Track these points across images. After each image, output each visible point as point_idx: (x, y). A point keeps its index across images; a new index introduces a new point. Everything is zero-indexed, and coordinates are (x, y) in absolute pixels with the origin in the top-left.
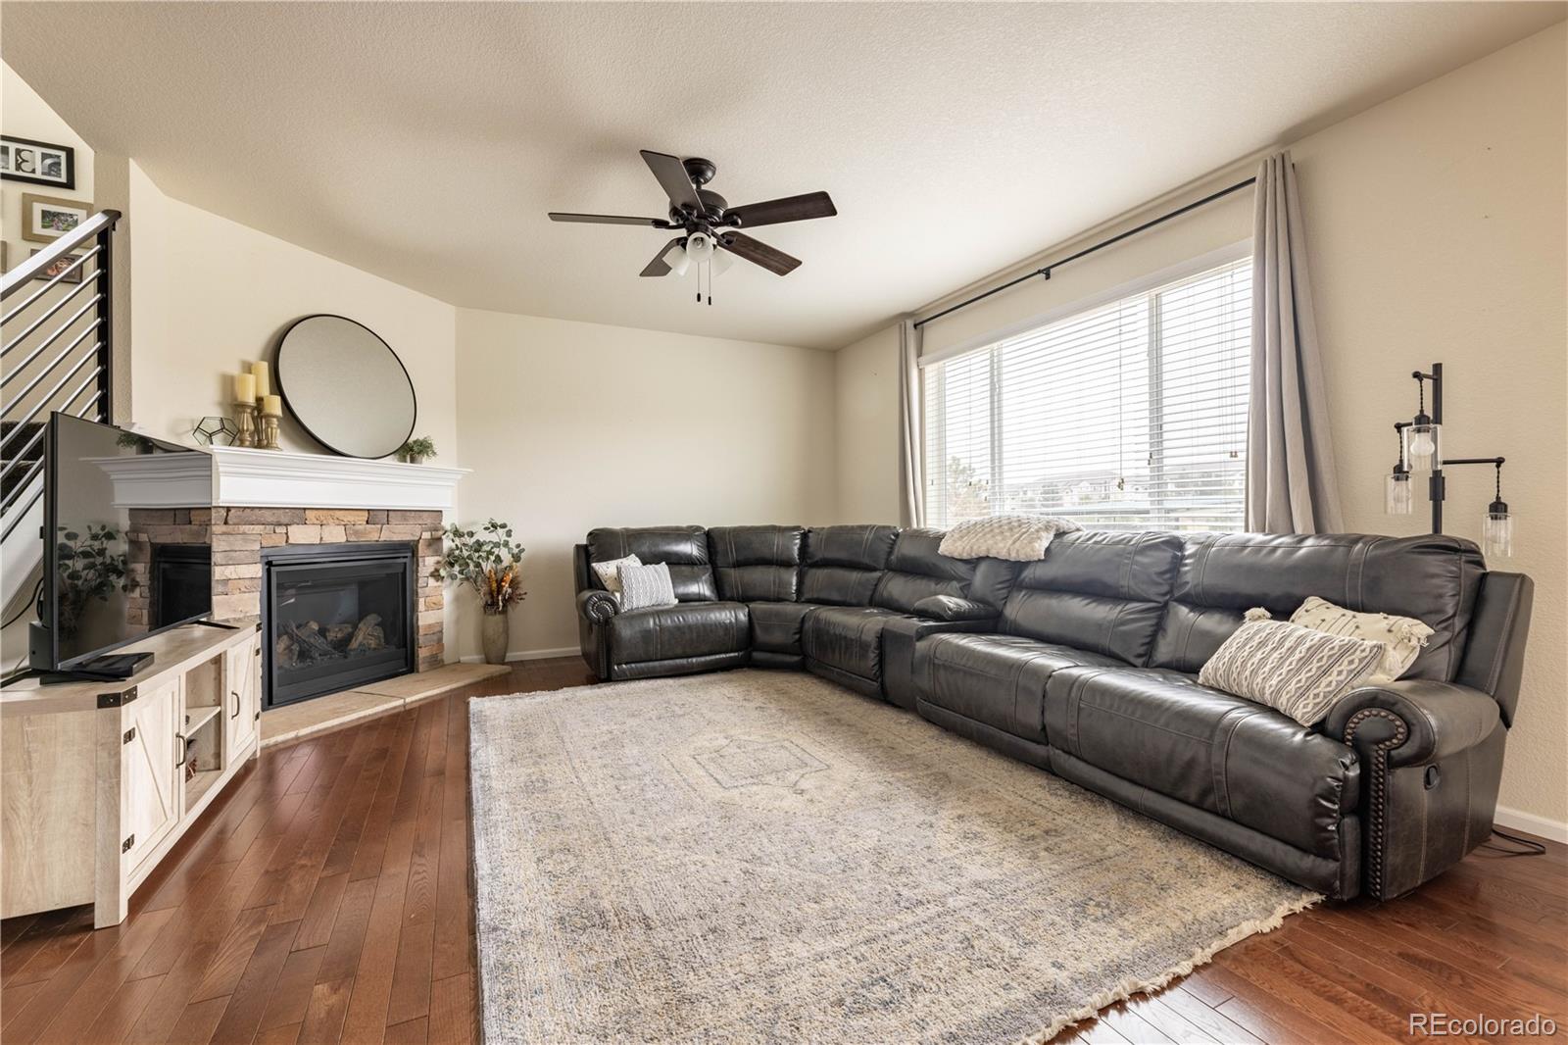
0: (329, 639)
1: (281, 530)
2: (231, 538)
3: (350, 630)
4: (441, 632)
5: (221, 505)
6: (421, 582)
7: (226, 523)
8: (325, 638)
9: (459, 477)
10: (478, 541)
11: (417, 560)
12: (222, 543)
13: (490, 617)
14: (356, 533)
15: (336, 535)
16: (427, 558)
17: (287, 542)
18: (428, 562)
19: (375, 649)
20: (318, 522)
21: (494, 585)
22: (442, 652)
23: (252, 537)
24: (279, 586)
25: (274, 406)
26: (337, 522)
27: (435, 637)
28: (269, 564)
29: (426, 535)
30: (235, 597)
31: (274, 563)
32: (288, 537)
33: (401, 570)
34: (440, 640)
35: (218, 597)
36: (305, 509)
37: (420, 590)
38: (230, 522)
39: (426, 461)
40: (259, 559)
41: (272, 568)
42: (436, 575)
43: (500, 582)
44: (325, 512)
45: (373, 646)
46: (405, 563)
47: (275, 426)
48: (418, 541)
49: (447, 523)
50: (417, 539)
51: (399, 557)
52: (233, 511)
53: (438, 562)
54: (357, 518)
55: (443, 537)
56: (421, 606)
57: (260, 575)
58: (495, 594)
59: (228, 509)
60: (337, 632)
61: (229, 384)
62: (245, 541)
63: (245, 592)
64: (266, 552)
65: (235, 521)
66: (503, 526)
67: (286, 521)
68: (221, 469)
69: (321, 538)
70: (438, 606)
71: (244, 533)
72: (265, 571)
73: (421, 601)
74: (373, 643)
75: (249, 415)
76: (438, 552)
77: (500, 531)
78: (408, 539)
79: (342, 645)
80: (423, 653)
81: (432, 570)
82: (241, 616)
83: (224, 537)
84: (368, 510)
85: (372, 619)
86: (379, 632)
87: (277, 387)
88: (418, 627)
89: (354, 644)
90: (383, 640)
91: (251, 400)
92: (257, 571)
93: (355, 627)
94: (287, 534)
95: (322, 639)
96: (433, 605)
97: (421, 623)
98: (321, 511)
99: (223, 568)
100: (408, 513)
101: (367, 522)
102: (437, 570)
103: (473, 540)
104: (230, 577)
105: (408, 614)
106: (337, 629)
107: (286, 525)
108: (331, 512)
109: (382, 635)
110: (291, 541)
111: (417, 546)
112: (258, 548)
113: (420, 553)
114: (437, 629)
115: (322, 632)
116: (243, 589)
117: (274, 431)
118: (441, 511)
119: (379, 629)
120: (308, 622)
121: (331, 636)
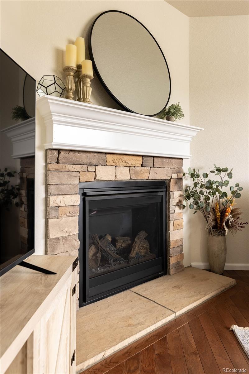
0: (118, 247)
1: (91, 169)
2: (61, 174)
3: (130, 242)
4: (182, 245)
5: (54, 147)
6: (171, 211)
7: (58, 162)
8: (115, 246)
9: (194, 134)
10: (209, 182)
11: (169, 193)
12: (55, 178)
13: (215, 238)
14: (136, 173)
15: (124, 175)
16: (174, 192)
17: (95, 178)
18: (175, 195)
19: (144, 256)
20: (114, 164)
21: (219, 214)
22: (182, 260)
23: (74, 174)
24: (90, 211)
25: (88, 70)
26: (125, 164)
27: (179, 249)
28: (84, 194)
29: (174, 176)
30: (63, 220)
31: (88, 194)
32: (96, 175)
33: (160, 201)
34: (181, 251)
35: (52, 220)
36: (106, 153)
37: (170, 215)
38: (60, 162)
39: (177, 121)
40: (78, 191)
41: (86, 198)
42: (180, 205)
43: (223, 212)
44: (118, 156)
45: (143, 254)
46: (163, 195)
47: (89, 85)
48: (170, 180)
49: (186, 168)
50: (169, 178)
51: (158, 192)
52: (62, 153)
53: (181, 196)
54: (136, 162)
55: (183, 177)
56: (172, 227)
57: (78, 203)
58: (219, 221)
59: (59, 151)
60: (122, 243)
61: (60, 55)
62: (70, 176)
63: (69, 216)
64: (83, 185)
65: (64, 161)
66: (226, 170)
67: (94, 162)
68: (54, 118)
69: (116, 176)
70: (180, 226)
71: (69, 171)
72: (82, 199)
73: (172, 223)
74: (143, 252)
75: (72, 77)
76: (180, 189)
77: (223, 174)
78: (164, 178)
79: (126, 252)
80: (172, 261)
81: (177, 201)
82: (67, 235)
83: (56, 173)
84: (143, 156)
85: (142, 234)
86: (147, 245)
87: (90, 55)
88: (169, 242)
89: (133, 254)
90: (149, 250)
91: (74, 65)
92: (76, 200)
93: (133, 240)
94: (95, 172)
95: (114, 248)
96: (178, 226)
97: (171, 239)
98: (115, 156)
99: (55, 197)
100: (165, 160)
101: (142, 166)
102: (180, 201)
103: (207, 180)
104: (60, 204)
105: (164, 232)
106: (122, 241)
107: (95, 165)
108: (122, 157)
109: (148, 247)
110: (97, 178)
111: (169, 184)
112: (78, 182)
113: (171, 189)
114: (180, 244)
115: (114, 242)
116: (68, 214)
117: (88, 88)
118: (182, 159)
119: (147, 242)
120: (106, 235)
121: (119, 245)
